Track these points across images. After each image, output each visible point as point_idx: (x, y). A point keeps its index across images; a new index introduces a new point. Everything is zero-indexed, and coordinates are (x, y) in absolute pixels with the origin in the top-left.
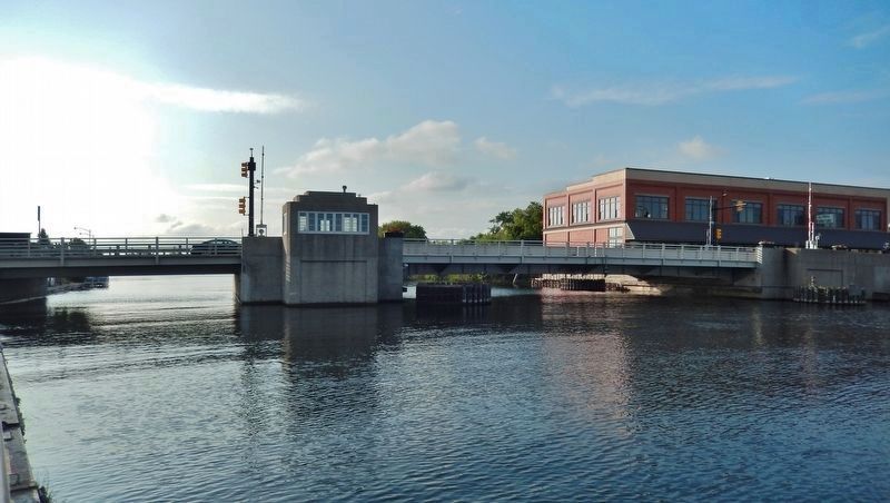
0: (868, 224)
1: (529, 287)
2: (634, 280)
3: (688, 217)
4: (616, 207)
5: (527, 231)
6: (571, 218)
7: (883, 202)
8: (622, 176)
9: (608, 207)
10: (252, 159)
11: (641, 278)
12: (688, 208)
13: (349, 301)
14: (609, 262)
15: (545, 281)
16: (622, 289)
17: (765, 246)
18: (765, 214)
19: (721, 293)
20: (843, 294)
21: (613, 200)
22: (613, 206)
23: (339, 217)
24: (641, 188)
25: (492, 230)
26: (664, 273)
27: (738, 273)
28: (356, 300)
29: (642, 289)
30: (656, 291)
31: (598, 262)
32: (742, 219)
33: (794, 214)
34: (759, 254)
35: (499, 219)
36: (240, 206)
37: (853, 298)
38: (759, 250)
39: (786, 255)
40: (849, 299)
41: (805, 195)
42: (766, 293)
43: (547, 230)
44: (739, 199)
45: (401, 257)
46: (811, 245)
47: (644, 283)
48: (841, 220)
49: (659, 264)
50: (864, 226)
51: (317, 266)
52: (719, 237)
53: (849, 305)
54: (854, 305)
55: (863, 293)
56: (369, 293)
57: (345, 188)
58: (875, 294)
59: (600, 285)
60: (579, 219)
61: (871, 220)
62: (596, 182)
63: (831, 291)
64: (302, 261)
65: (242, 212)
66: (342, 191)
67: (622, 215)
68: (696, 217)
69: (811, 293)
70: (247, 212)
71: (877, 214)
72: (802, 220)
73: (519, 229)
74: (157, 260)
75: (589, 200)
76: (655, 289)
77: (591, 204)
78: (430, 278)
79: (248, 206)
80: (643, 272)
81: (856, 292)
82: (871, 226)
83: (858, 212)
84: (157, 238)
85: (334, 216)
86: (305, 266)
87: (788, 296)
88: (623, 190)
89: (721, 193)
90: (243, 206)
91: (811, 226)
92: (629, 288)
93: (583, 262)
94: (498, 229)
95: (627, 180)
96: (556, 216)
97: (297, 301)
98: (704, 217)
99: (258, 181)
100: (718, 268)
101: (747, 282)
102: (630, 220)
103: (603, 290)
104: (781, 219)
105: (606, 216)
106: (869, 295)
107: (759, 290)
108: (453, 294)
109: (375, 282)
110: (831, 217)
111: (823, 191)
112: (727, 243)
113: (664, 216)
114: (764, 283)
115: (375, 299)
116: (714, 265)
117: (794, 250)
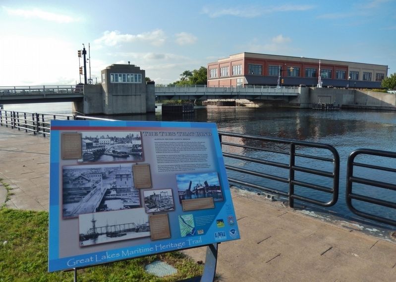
0: (340, 77)
1: (202, 105)
2: (248, 101)
3: (270, 74)
4: (240, 69)
5: (199, 80)
6: (220, 74)
7: (347, 67)
8: (243, 56)
9: (236, 69)
10: (84, 49)
11: (251, 100)
12: (270, 70)
13: (134, 112)
14: (241, 94)
15: (209, 102)
16: (243, 105)
17: (302, 86)
18: (300, 73)
19: (284, 106)
20: (331, 106)
21: (239, 66)
22: (239, 69)
23: (124, 75)
24: (251, 61)
25: (181, 79)
26: (262, 98)
27: (291, 98)
28: (137, 112)
29: (251, 105)
30: (257, 106)
31: (236, 94)
32: (291, 75)
33: (312, 72)
34: (299, 90)
35: (184, 74)
36: (80, 71)
37: (335, 107)
38: (300, 88)
39: (310, 90)
40: (334, 107)
41: (318, 65)
42: (302, 106)
43: (209, 79)
44: (291, 66)
45: (154, 93)
46: (319, 86)
47: (252, 102)
48: (330, 75)
49: (260, 94)
50: (339, 77)
51: (120, 98)
52: (283, 82)
53: (333, 110)
54: (335, 110)
55: (339, 105)
56: (142, 109)
57: (129, 62)
58: (343, 105)
59: (233, 104)
60: (223, 75)
61: (342, 74)
62: (231, 58)
63: (327, 104)
64: (113, 95)
65: (81, 73)
66: (128, 64)
67: (242, 73)
68: (273, 74)
69: (319, 106)
70: (83, 73)
71: (344, 72)
72: (315, 75)
73: (196, 79)
74: (45, 96)
75: (228, 66)
76: (257, 105)
77: (229, 68)
78: (166, 102)
79: (83, 70)
80: (253, 98)
81: (336, 105)
82: (342, 77)
83: (337, 72)
84: (44, 86)
85: (122, 75)
86: (114, 97)
87: (310, 107)
88: (243, 62)
89: (283, 63)
90: (82, 71)
91: (320, 78)
92: (246, 105)
93: (230, 94)
94: (184, 79)
95: (245, 58)
96: (213, 73)
97: (111, 113)
98: (276, 74)
99: (88, 59)
100: (284, 96)
101: (294, 102)
102: (246, 75)
103: (235, 106)
104: (307, 74)
105: (235, 73)
106: (341, 106)
107: (299, 105)
108: (179, 109)
109: (145, 104)
110: (327, 74)
111: (324, 63)
112: (287, 85)
113: (260, 73)
114: (301, 101)
115: (145, 112)
116: (282, 94)
117: (313, 88)
